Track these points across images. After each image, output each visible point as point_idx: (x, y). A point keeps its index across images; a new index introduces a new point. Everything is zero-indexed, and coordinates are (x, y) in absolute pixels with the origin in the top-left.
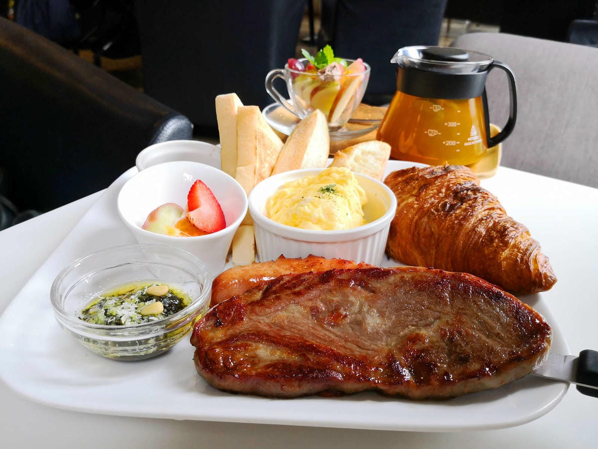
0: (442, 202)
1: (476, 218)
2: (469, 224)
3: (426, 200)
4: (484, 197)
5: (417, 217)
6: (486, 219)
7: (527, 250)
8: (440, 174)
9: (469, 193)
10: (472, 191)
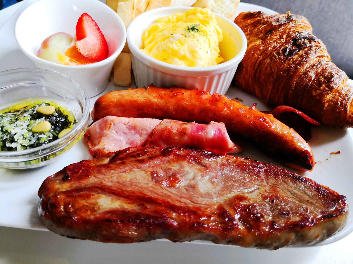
0: (283, 47)
1: (309, 64)
2: (303, 68)
3: (270, 44)
4: (317, 46)
5: (261, 57)
6: (317, 66)
7: (346, 95)
8: (284, 22)
9: (306, 41)
10: (308, 39)
